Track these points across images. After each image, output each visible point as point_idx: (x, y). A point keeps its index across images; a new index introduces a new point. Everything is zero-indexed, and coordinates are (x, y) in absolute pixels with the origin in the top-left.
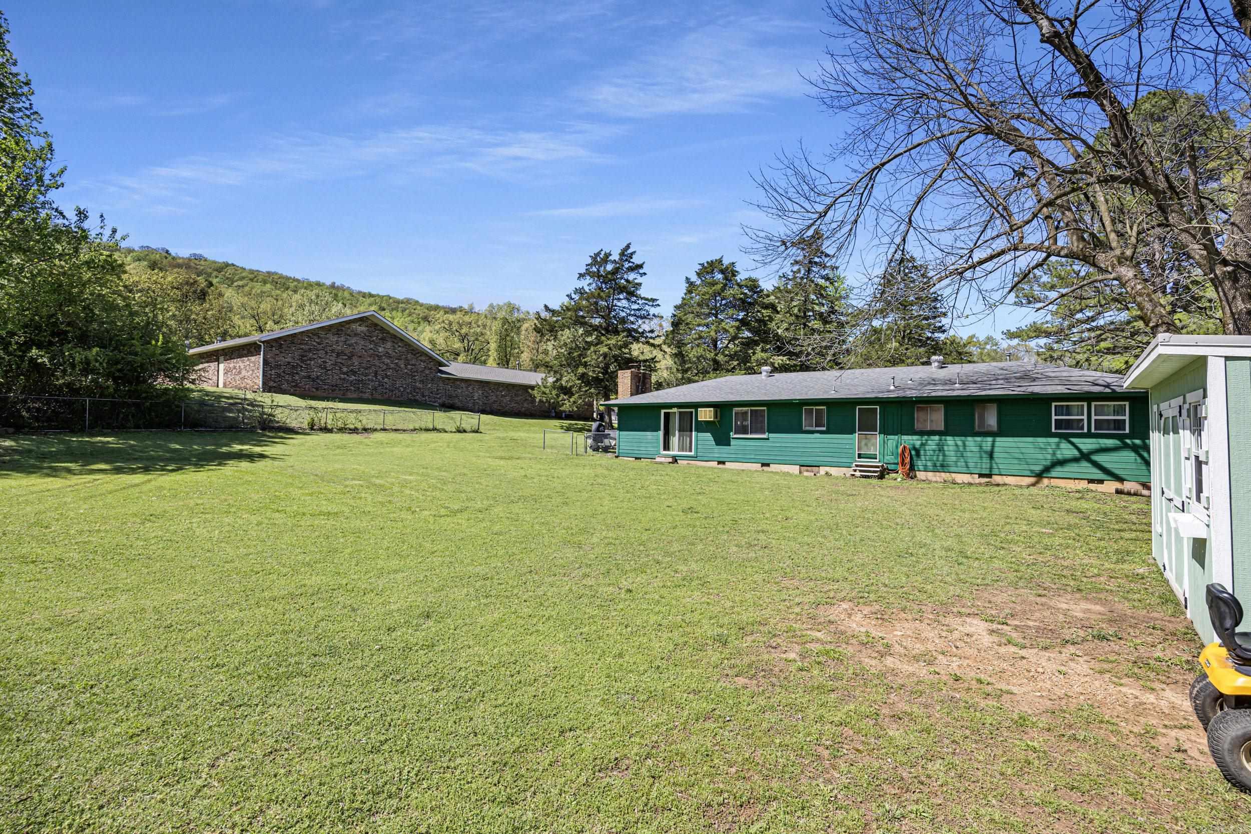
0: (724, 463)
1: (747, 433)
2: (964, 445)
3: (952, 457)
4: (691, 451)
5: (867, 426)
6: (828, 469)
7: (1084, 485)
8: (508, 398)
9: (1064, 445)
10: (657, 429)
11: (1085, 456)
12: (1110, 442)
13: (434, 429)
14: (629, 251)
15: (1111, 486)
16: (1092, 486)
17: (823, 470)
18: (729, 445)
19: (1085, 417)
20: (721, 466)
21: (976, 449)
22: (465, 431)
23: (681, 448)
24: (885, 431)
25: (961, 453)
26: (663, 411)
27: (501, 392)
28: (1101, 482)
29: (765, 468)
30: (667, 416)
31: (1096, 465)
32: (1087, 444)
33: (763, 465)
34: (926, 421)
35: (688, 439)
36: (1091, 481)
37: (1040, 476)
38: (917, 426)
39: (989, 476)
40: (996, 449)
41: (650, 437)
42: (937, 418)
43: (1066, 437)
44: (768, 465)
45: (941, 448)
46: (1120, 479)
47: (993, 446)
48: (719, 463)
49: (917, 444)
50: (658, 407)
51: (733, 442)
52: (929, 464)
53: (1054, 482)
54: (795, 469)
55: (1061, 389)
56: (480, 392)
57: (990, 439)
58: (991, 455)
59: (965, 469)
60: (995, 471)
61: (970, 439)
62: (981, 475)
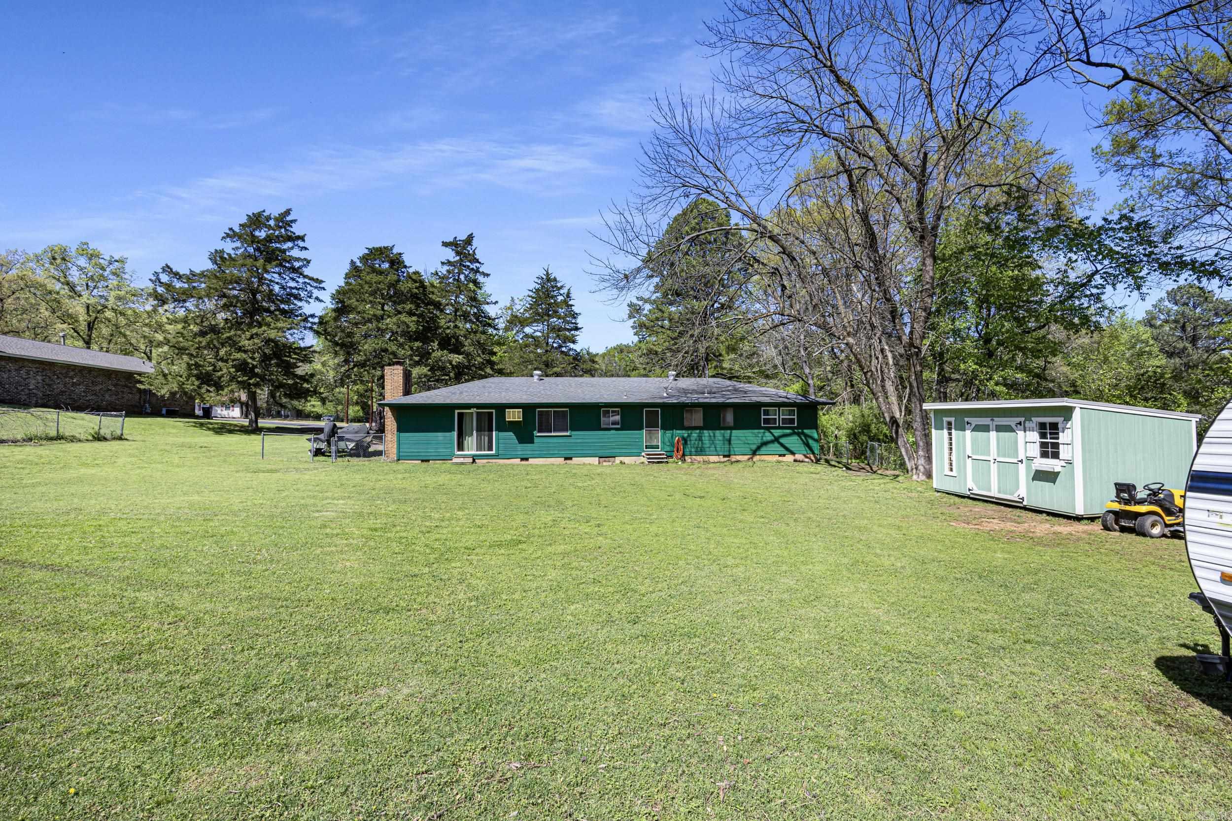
0: (527, 459)
1: (551, 432)
2: (714, 436)
3: (707, 442)
4: (490, 449)
5: (652, 424)
6: (622, 459)
7: (777, 458)
8: (82, 388)
9: (767, 434)
10: (451, 430)
11: (776, 440)
12: (788, 431)
13: (59, 438)
14: (289, 218)
15: (789, 458)
16: (781, 458)
17: (618, 460)
18: (532, 442)
19: (777, 417)
20: (524, 462)
21: (721, 438)
22: (105, 439)
23: (479, 448)
24: (665, 428)
25: (712, 440)
26: (457, 411)
27: (72, 378)
28: (784, 455)
29: (568, 462)
30: (461, 415)
31: (782, 445)
32: (777, 433)
33: (566, 459)
34: (691, 419)
35: (486, 438)
36: (780, 455)
37: (754, 453)
38: (686, 424)
39: (729, 456)
40: (733, 438)
41: (441, 438)
42: (697, 418)
43: (768, 429)
44: (570, 459)
45: (700, 438)
46: (793, 453)
47: (731, 436)
48: (522, 459)
49: (686, 435)
50: (452, 407)
51: (536, 440)
52: (693, 450)
53: (763, 457)
54: (595, 460)
55: (767, 400)
56: (39, 378)
57: (729, 431)
58: (729, 441)
59: (715, 453)
60: (732, 453)
61: (718, 432)
62: (725, 456)
